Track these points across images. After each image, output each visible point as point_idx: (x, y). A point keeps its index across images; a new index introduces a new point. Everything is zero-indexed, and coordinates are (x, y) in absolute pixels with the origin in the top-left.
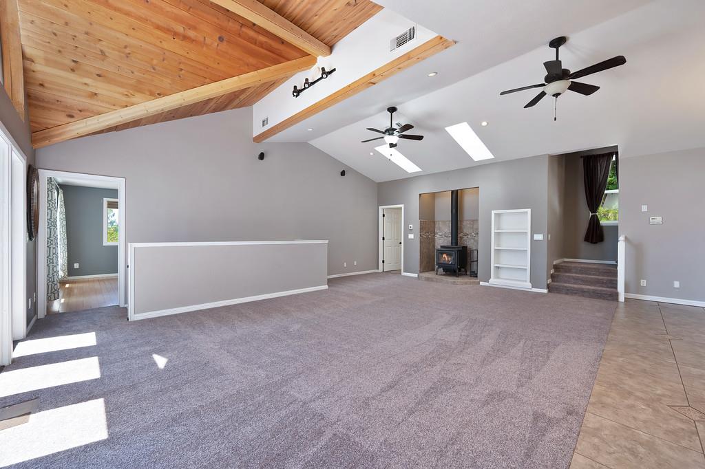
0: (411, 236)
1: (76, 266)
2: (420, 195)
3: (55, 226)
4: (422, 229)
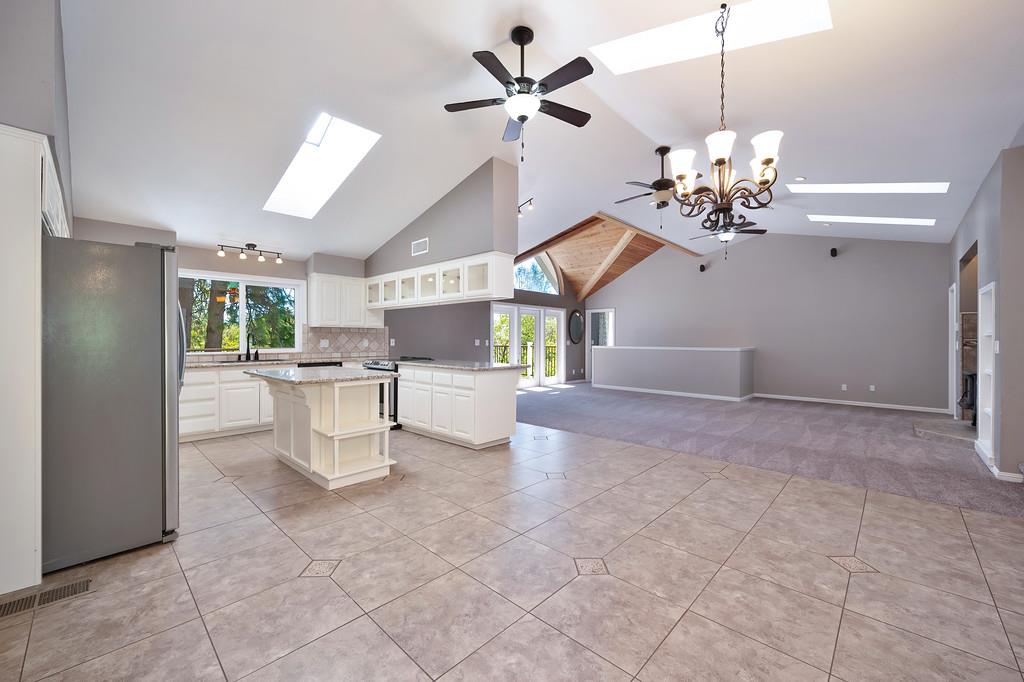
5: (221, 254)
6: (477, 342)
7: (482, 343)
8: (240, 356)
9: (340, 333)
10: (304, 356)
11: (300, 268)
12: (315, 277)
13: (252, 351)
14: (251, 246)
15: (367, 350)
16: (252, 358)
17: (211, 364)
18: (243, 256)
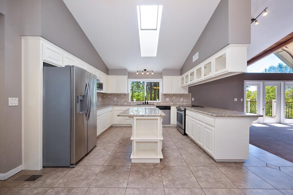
5: (137, 73)
6: (236, 100)
7: (239, 100)
8: (143, 103)
9: (173, 96)
10: (161, 103)
11: (160, 75)
12: (165, 77)
13: (146, 102)
14: (145, 70)
15: (183, 102)
16: (146, 103)
17: (133, 105)
18: (143, 73)
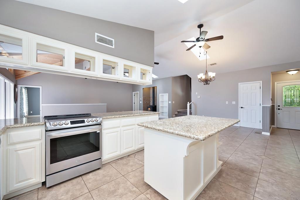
0: (141, 102)
1: (31, 112)
2: (143, 88)
3: (23, 100)
4: (144, 100)
